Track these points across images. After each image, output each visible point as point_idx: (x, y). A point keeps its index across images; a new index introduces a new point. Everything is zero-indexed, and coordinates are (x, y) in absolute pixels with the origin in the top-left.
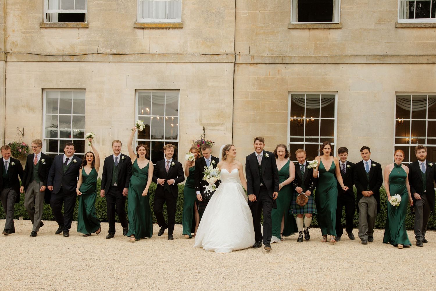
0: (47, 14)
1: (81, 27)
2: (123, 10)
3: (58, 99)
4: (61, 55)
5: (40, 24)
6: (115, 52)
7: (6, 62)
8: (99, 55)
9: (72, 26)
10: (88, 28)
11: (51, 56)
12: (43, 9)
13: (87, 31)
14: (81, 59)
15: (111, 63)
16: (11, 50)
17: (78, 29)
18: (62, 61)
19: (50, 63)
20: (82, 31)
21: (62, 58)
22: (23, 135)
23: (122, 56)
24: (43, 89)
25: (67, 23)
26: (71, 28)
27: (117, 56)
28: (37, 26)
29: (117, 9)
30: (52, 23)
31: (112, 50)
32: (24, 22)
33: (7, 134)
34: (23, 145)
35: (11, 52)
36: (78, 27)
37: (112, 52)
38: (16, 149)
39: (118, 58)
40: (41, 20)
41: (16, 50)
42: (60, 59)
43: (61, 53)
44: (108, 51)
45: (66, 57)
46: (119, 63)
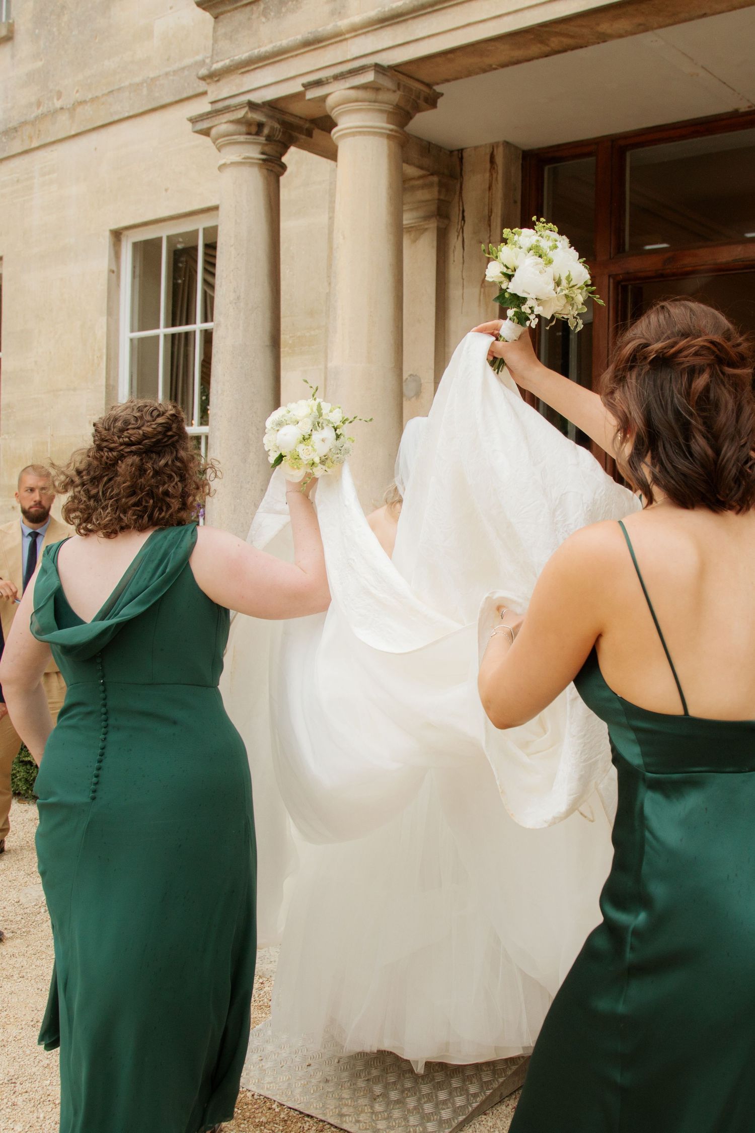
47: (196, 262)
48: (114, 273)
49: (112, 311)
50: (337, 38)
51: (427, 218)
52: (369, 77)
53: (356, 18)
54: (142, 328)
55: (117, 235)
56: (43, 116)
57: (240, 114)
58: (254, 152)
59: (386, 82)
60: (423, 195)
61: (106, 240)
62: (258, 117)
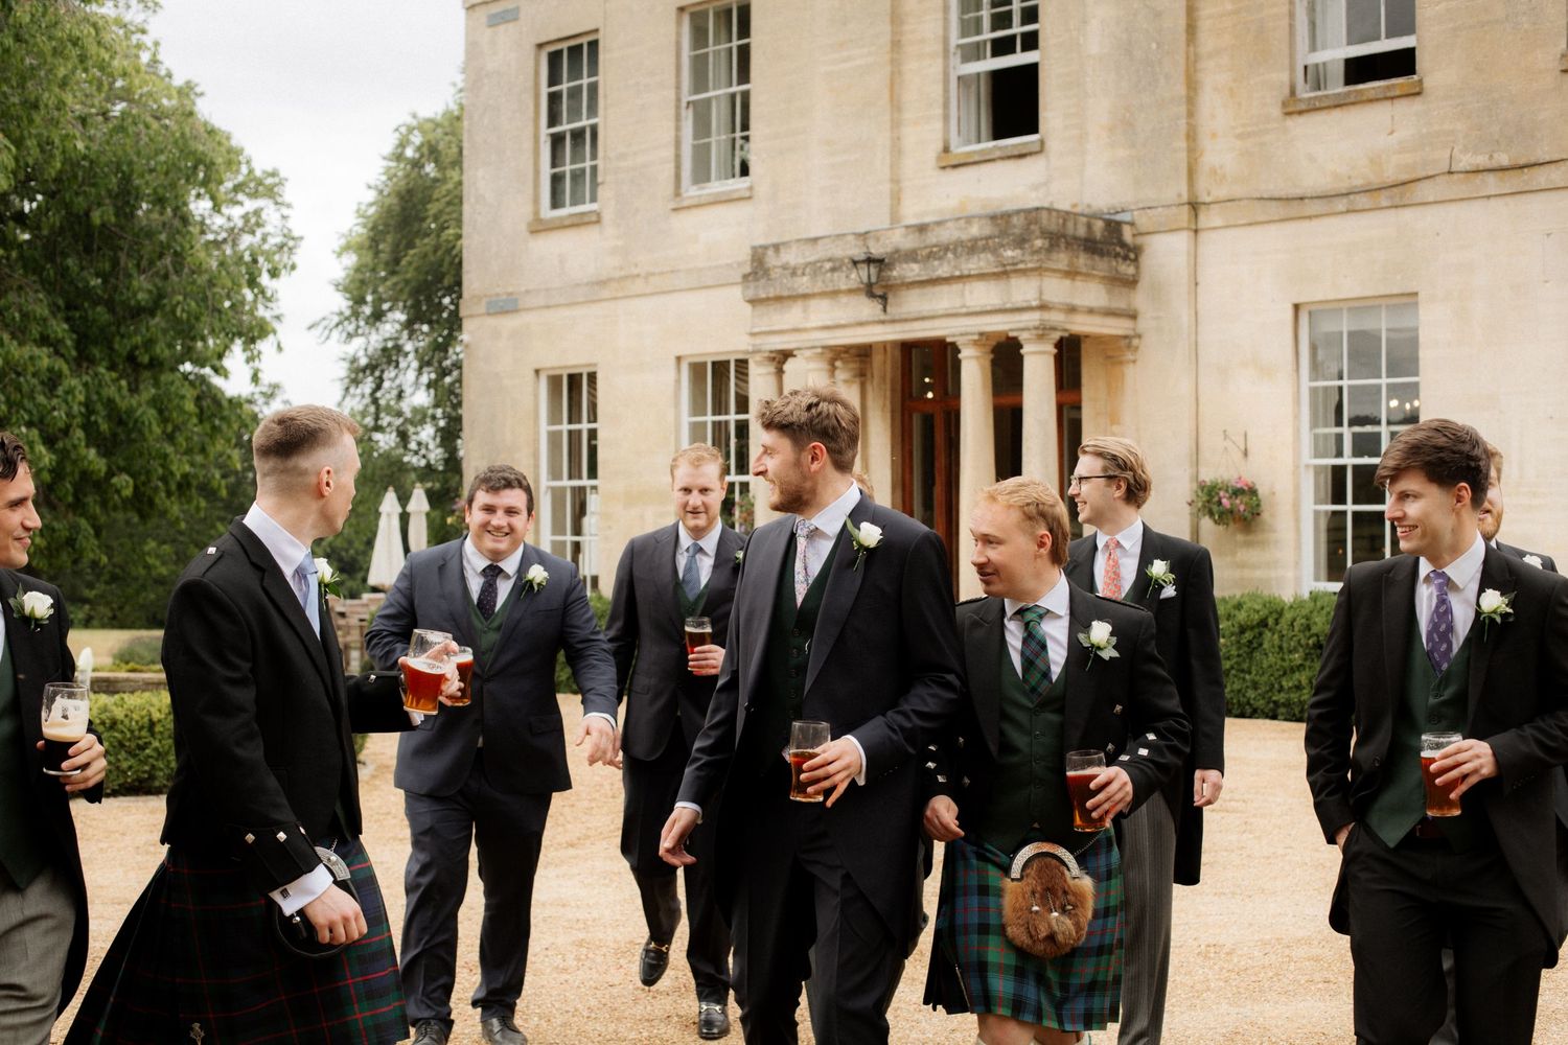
0: (1306, 67)
1: (1398, 93)
2: (1524, 19)
3: (1341, 333)
4: (1344, 191)
5: (1284, 104)
6: (1504, 159)
7: (1196, 231)
8: (1455, 176)
9: (1372, 94)
10: (1418, 94)
11: (1316, 201)
12: (1292, 56)
13: (1416, 105)
14: (1401, 198)
15: (1492, 200)
16: (1209, 194)
17: (1388, 104)
18: (1348, 211)
19: (1315, 222)
20: (1403, 108)
21: (1345, 200)
22: (1246, 454)
23: (1526, 170)
24: (1297, 307)
25: (1361, 87)
26: (1371, 101)
27: (1511, 172)
28: (1276, 111)
29: (1507, 16)
30: (1325, 93)
31: (1495, 155)
32: (1240, 104)
33: (1205, 454)
34: (1239, 486)
35: (1208, 199)
36: (1389, 94)
37: (1494, 164)
38: (1216, 499)
39: (1515, 181)
40: (1287, 91)
41: (1221, 192)
42: (1341, 204)
43: (1343, 186)
44: (1482, 160)
45: (1358, 197)
46: (1518, 197)
47: (729, 372)
48: (678, 381)
49: (677, 404)
50: (805, 330)
51: (855, 376)
52: (819, 350)
53: (814, 325)
54: (695, 415)
55: (679, 359)
56: (626, 278)
57: (767, 355)
58: (772, 369)
59: (826, 351)
60: (852, 365)
61: (673, 362)
62: (773, 355)
